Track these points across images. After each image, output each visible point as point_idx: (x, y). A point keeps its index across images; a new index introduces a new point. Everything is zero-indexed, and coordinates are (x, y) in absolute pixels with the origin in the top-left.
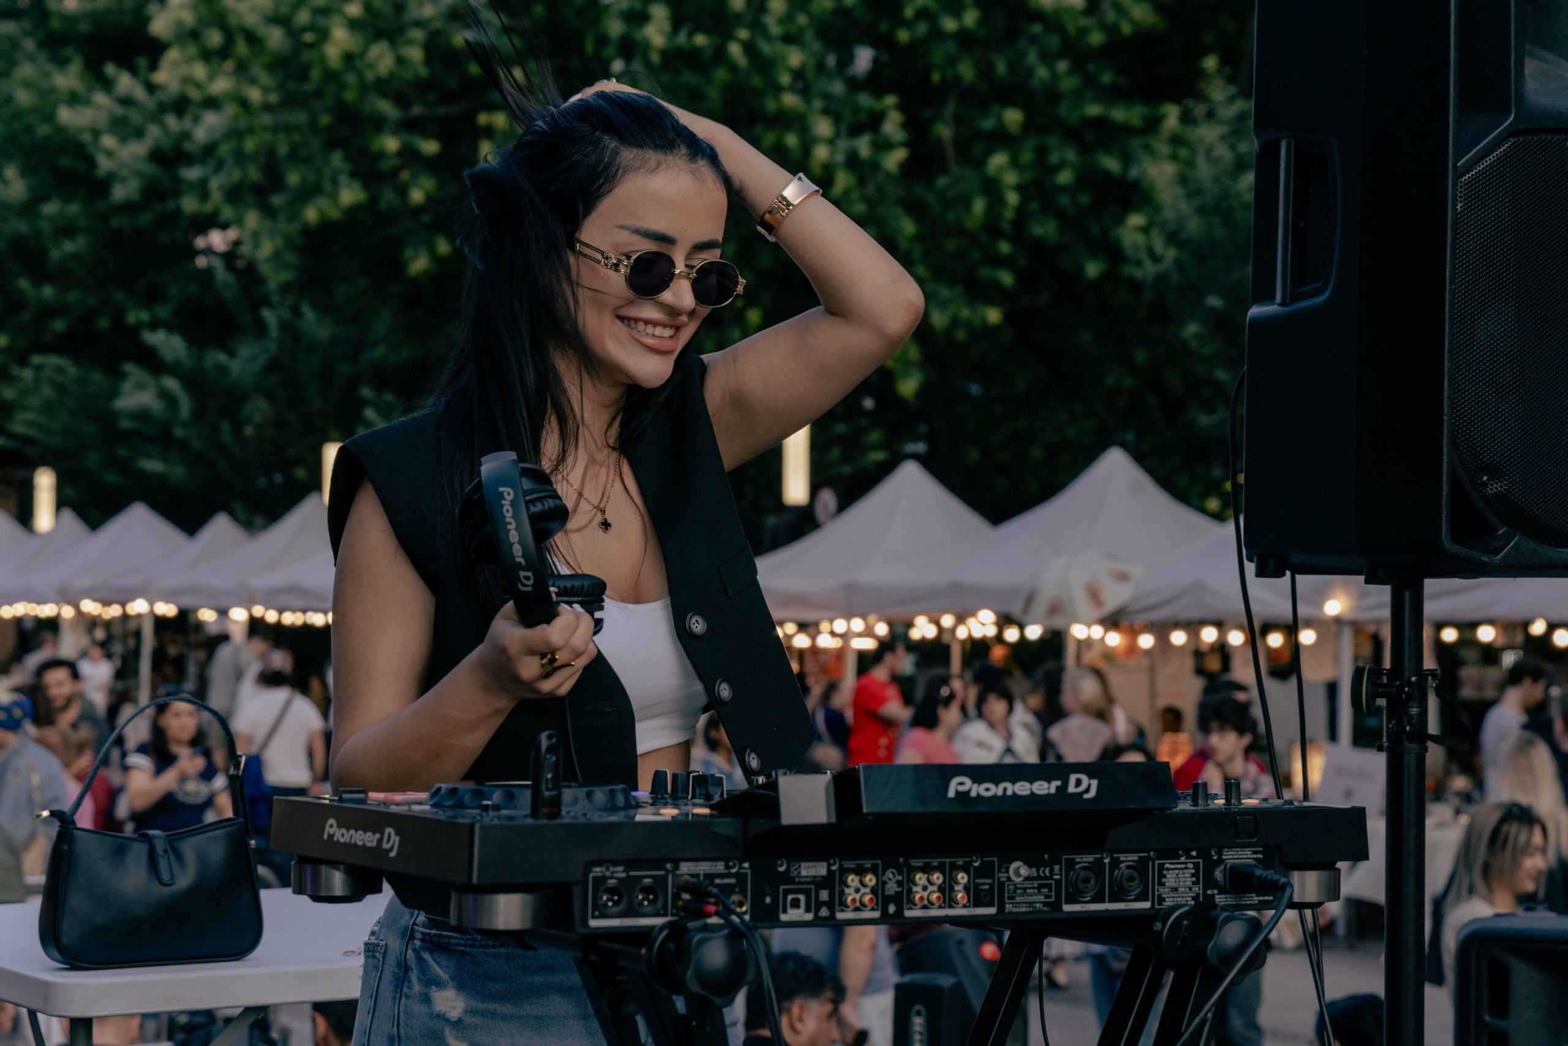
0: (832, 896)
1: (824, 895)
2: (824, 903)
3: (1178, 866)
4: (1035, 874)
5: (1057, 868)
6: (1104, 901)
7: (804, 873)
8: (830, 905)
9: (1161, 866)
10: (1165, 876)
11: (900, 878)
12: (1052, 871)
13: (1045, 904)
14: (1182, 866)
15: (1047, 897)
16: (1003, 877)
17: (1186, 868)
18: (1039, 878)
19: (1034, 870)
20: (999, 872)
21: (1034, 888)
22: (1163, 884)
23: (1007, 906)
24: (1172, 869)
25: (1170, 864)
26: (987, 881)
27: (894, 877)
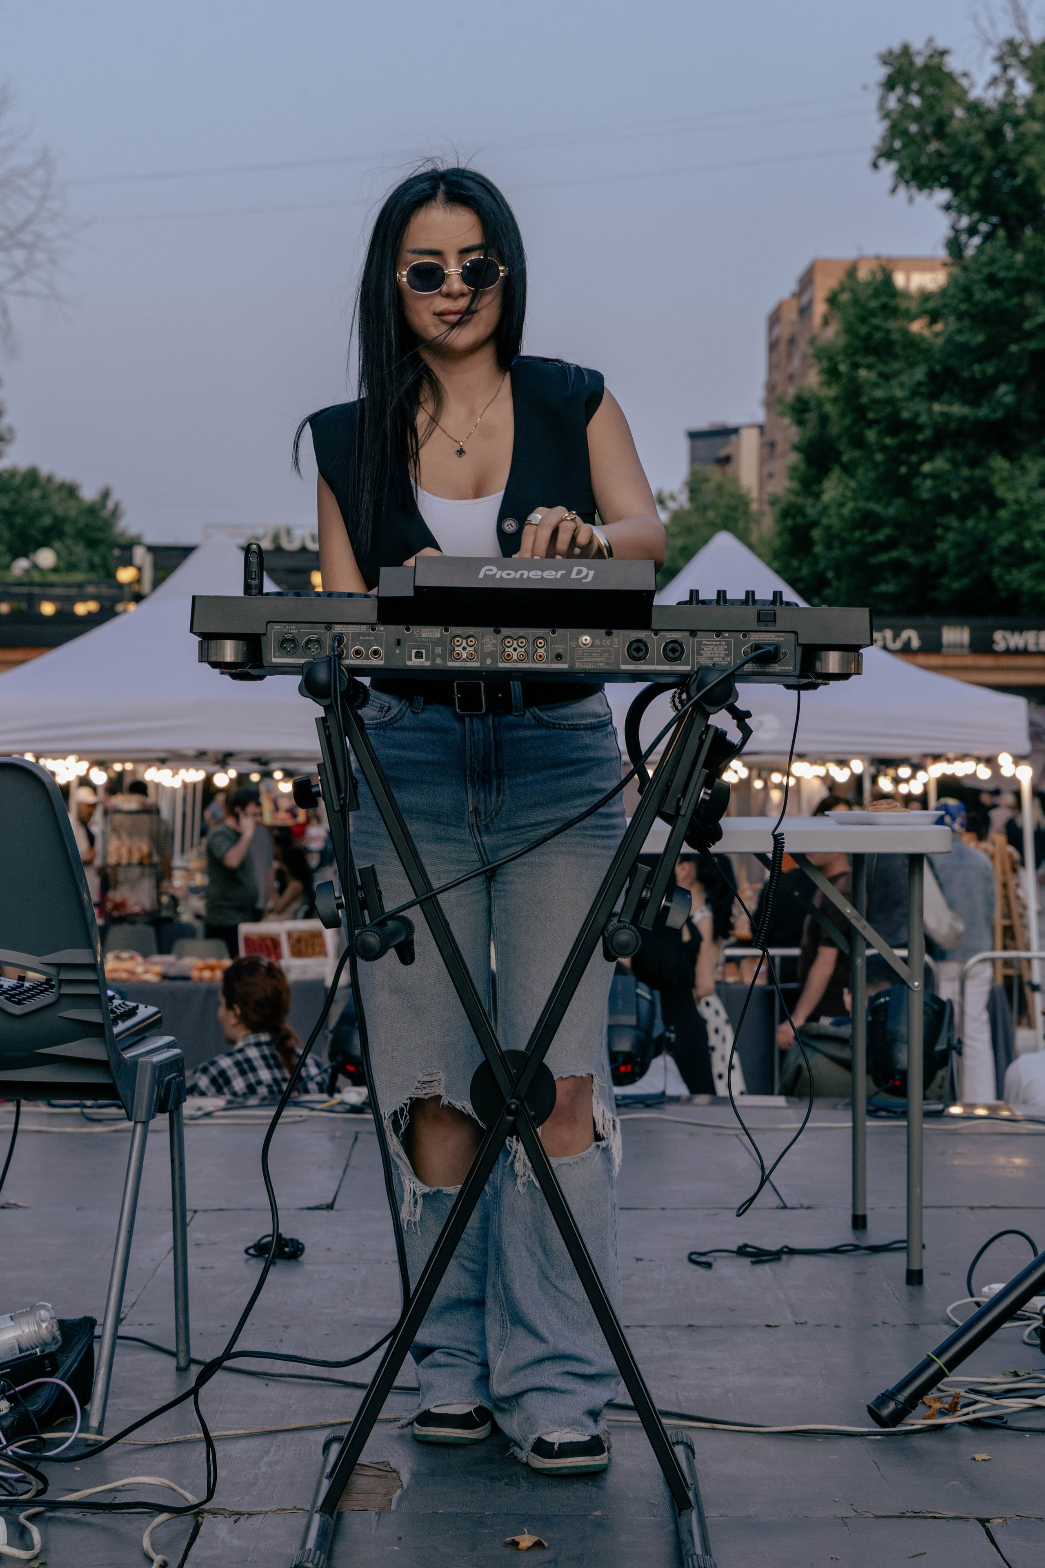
0: (444, 650)
1: (439, 650)
2: (439, 655)
3: (714, 643)
4: (599, 644)
5: (616, 640)
6: (653, 664)
7: (424, 635)
8: (443, 656)
9: (700, 643)
10: (703, 649)
11: (495, 642)
12: (612, 642)
13: (606, 664)
14: (717, 643)
15: (607, 659)
16: (574, 645)
17: (720, 645)
18: (601, 646)
19: (598, 640)
20: (571, 640)
21: (598, 653)
22: (702, 655)
23: (577, 663)
24: (709, 645)
25: (707, 641)
26: (561, 646)
27: (491, 641)
